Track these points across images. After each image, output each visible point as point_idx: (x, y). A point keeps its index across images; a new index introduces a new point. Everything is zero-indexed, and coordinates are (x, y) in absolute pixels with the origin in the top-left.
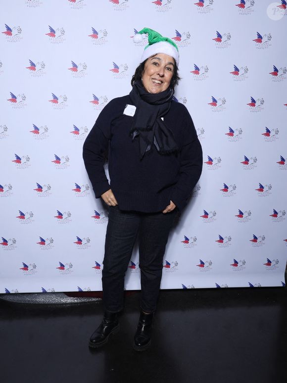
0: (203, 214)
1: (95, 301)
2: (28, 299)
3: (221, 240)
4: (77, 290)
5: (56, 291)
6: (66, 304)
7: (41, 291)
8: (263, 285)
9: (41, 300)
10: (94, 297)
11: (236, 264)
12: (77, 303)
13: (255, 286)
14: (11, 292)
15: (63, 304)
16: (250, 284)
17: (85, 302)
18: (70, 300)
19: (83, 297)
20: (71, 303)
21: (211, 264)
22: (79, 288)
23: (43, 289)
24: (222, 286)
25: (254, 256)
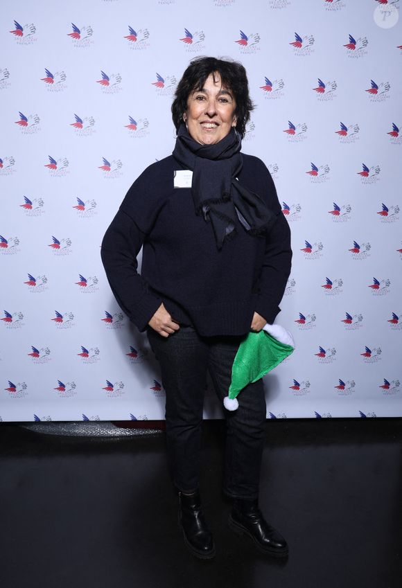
0: (299, 318)
1: (152, 434)
2: (64, 429)
3: (322, 353)
4: (130, 419)
5: (102, 419)
6: (114, 437)
7: (82, 419)
8: (379, 415)
9: (81, 431)
10: (151, 429)
11: (342, 385)
12: (129, 436)
13: (368, 416)
14: (42, 420)
15: (111, 437)
16: (362, 414)
17: (139, 435)
18: (118, 432)
19: (136, 428)
20: (121, 437)
21: (308, 385)
22: (132, 416)
23: (85, 417)
24: (324, 415)
25: (367, 376)
